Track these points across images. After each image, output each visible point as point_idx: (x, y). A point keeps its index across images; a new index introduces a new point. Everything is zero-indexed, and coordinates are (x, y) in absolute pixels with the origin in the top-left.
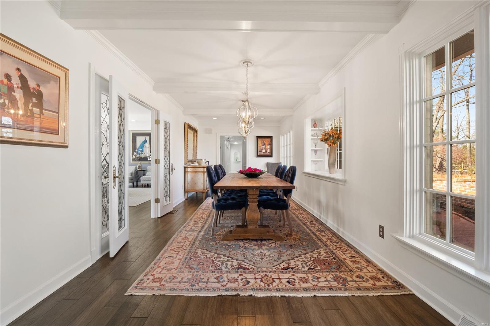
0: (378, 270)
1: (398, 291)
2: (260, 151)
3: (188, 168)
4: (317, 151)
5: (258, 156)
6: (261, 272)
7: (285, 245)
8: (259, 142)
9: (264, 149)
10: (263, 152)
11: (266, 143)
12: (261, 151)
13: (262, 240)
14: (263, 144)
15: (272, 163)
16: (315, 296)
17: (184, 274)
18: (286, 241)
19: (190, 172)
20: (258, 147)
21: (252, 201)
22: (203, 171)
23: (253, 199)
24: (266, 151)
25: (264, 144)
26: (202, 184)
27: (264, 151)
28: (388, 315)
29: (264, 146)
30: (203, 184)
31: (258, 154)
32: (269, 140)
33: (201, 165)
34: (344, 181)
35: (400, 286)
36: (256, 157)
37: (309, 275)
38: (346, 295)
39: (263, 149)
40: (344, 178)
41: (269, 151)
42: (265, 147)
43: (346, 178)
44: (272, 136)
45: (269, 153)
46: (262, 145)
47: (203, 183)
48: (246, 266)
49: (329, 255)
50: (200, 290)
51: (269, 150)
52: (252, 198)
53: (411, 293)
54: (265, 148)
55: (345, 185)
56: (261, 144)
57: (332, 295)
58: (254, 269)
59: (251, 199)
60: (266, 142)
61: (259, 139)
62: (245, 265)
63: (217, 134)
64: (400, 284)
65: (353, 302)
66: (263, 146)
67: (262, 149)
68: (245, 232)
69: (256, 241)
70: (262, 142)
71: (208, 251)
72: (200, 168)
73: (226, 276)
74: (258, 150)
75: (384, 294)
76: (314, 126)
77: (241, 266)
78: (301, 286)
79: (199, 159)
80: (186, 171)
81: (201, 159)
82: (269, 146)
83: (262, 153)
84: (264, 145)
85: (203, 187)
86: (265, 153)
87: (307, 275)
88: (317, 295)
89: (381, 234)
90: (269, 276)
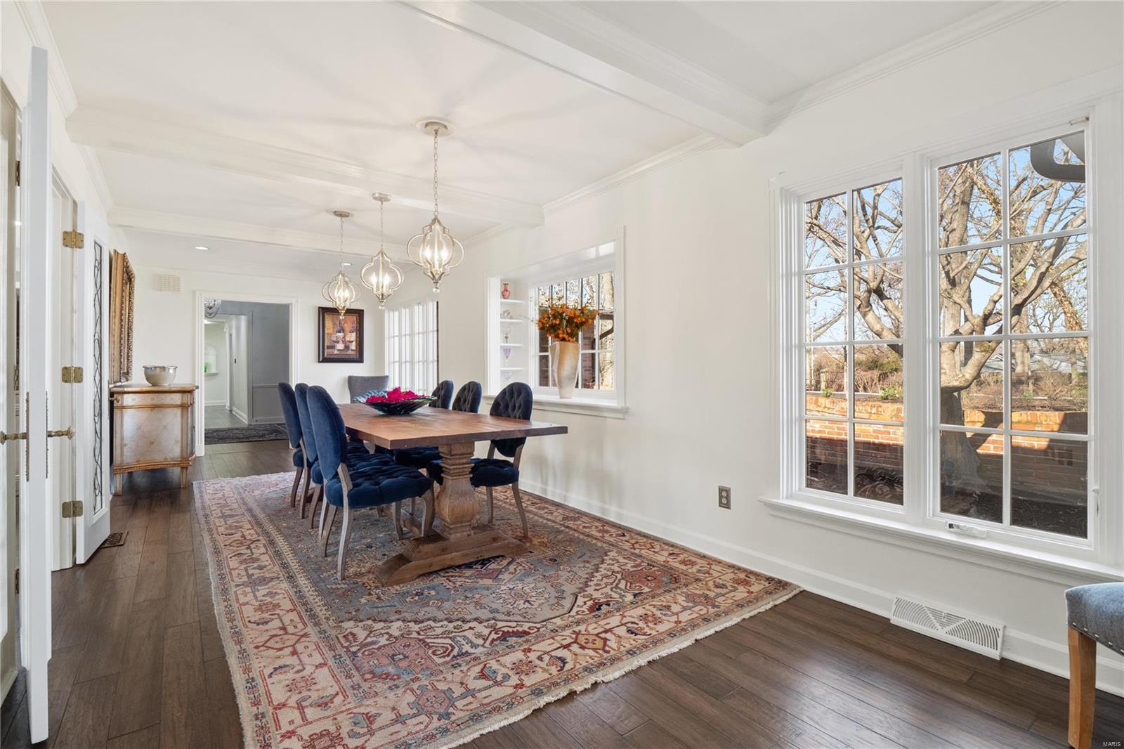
0: (729, 566)
1: (785, 592)
2: (328, 347)
3: (125, 396)
4: (510, 350)
5: (325, 360)
6: (560, 630)
7: (540, 561)
8: (329, 324)
9: (341, 342)
10: (339, 350)
11: (347, 327)
12: (333, 347)
13: (484, 562)
14: (339, 328)
15: (362, 377)
16: (696, 640)
17: (386, 697)
18: (531, 552)
19: (131, 407)
20: (326, 337)
21: (457, 471)
22: (179, 402)
23: (461, 466)
24: (347, 347)
25: (342, 330)
26: (176, 442)
27: (340, 346)
28: (814, 633)
29: (341, 335)
30: (179, 444)
31: (326, 355)
32: (354, 318)
33: (163, 386)
34: (624, 411)
35: (782, 585)
36: (319, 362)
37: (647, 607)
38: (736, 622)
39: (338, 342)
40: (623, 405)
41: (353, 346)
42: (344, 337)
43: (628, 405)
44: (363, 311)
45: (352, 353)
46: (336, 329)
47: (179, 439)
48: (514, 627)
49: (636, 561)
50: (476, 718)
51: (354, 344)
52: (460, 464)
53: (801, 590)
54: (343, 340)
55: (624, 419)
56: (333, 328)
57: (718, 629)
58: (539, 629)
59: (458, 466)
60: (345, 325)
61: (326, 316)
62: (510, 627)
63: (197, 294)
64: (780, 582)
65: (756, 631)
66: (338, 334)
67: (334, 342)
68: (444, 551)
69: (472, 568)
70: (334, 324)
71: (380, 621)
72: (168, 394)
73: (498, 665)
74: (326, 344)
75: (777, 602)
76: (503, 296)
77: (504, 631)
78: (657, 631)
79: (155, 368)
80: (116, 404)
81: (164, 368)
82: (354, 334)
83: (336, 352)
84: (340, 332)
85: (182, 451)
86: (343, 353)
87: (644, 608)
88: (699, 638)
89: (724, 501)
90: (583, 632)
